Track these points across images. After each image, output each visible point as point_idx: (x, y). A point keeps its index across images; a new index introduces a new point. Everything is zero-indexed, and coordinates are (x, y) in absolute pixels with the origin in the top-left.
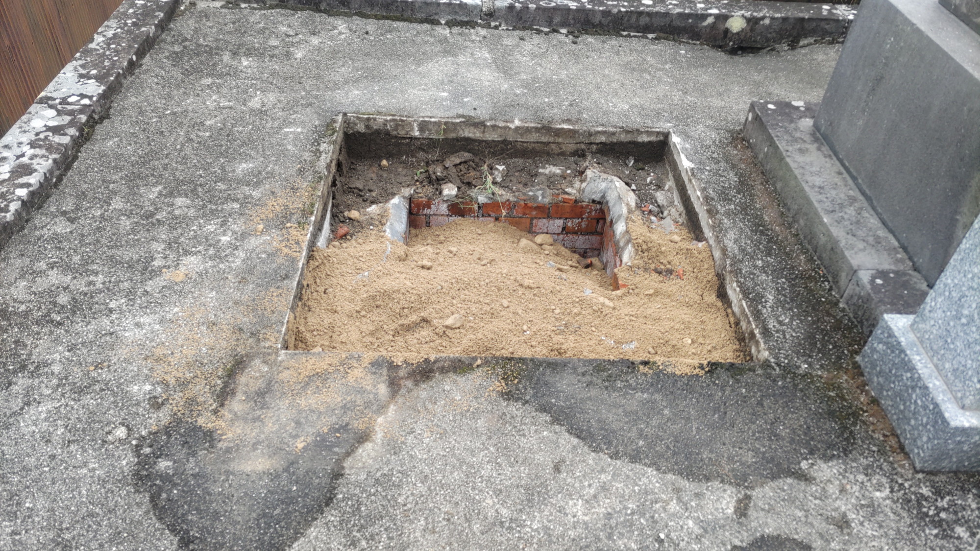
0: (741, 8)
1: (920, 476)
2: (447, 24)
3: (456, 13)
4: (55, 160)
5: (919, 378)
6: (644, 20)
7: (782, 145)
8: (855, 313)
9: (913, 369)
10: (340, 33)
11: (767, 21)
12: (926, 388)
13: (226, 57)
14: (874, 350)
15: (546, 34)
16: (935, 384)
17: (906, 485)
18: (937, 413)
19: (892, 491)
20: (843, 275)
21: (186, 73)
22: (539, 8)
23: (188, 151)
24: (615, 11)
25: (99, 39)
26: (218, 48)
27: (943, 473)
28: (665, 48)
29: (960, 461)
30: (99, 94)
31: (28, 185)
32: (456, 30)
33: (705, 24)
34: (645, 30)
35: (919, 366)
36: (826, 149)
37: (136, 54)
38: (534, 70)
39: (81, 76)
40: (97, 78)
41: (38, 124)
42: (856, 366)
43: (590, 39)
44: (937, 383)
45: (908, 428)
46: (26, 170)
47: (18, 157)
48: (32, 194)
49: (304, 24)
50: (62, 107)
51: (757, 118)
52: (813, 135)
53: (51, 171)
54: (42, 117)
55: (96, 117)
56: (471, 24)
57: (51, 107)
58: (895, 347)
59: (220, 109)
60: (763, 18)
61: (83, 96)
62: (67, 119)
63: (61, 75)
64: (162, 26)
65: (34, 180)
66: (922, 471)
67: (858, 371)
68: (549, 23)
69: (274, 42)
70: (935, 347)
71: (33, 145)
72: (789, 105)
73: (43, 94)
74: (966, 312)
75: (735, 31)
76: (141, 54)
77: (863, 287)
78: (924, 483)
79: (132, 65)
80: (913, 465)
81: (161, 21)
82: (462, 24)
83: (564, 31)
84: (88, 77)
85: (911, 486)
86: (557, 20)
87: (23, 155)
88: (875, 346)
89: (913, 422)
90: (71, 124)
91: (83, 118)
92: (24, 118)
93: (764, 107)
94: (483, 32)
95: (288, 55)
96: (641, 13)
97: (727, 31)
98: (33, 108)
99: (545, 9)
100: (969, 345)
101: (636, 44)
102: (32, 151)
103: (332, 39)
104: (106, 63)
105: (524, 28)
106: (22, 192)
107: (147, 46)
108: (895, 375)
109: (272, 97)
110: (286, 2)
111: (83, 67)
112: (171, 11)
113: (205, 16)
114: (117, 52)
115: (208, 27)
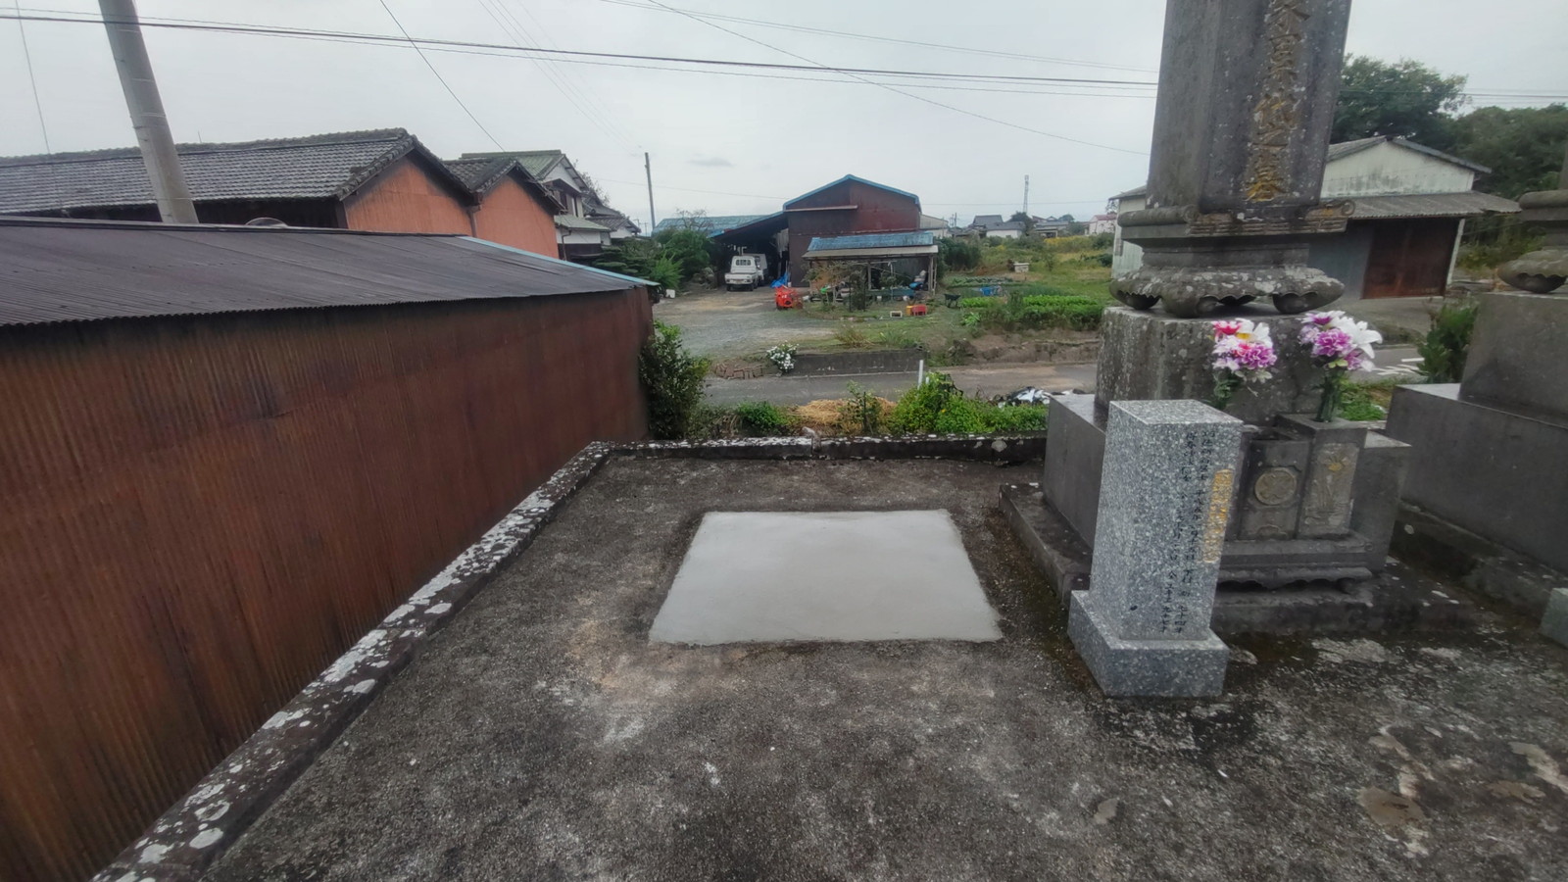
0: (1001, 435)
2: (788, 459)
3: (795, 452)
4: (519, 542)
6: (931, 448)
7: (1019, 508)
8: (1065, 604)
10: (712, 469)
12: (1098, 630)
13: (634, 486)
14: (1072, 620)
15: (859, 460)
17: (1098, 706)
18: (1104, 644)
22: (853, 445)
23: (603, 536)
24: (908, 442)
25: (553, 479)
26: (629, 482)
27: (1128, 699)
28: (949, 464)
29: (1134, 685)
30: (551, 507)
31: (501, 554)
32: (794, 461)
33: (976, 447)
34: (932, 454)
35: (1093, 618)
36: (1049, 509)
37: (576, 487)
38: (849, 482)
39: (541, 498)
40: (551, 499)
41: (511, 523)
42: (1066, 637)
43: (891, 462)
44: (1104, 626)
45: (1094, 665)
47: (497, 541)
48: (503, 560)
49: (687, 465)
50: (527, 514)
51: (1003, 495)
52: (1042, 501)
53: (515, 548)
54: (514, 520)
55: (547, 519)
56: (806, 458)
57: (520, 515)
58: (1082, 614)
59: (625, 514)
60: (1018, 440)
61: (540, 508)
62: (529, 520)
63: (528, 498)
64: (594, 471)
65: (505, 552)
66: (1112, 698)
67: (1068, 640)
68: (861, 453)
69: (666, 477)
70: (1101, 606)
71: (506, 534)
72: (1026, 486)
73: (516, 508)
75: (999, 450)
76: (579, 486)
78: (1112, 705)
79: (573, 494)
80: (1102, 693)
81: (594, 468)
82: (798, 458)
83: (873, 458)
84: (545, 498)
85: (1101, 707)
86: (867, 451)
87: (501, 539)
88: (1072, 616)
89: (1096, 660)
90: (531, 523)
91: (540, 519)
92: (503, 521)
93: (1008, 487)
94: (814, 463)
95: (675, 482)
96: (929, 443)
97: (994, 451)
98: (509, 516)
99: (858, 445)
101: (926, 463)
102: (506, 537)
103: (706, 472)
104: (557, 491)
105: (843, 458)
107: (583, 482)
109: (661, 506)
110: (677, 454)
111: (542, 493)
112: (601, 462)
113: (624, 465)
114: (564, 485)
115: (625, 471)
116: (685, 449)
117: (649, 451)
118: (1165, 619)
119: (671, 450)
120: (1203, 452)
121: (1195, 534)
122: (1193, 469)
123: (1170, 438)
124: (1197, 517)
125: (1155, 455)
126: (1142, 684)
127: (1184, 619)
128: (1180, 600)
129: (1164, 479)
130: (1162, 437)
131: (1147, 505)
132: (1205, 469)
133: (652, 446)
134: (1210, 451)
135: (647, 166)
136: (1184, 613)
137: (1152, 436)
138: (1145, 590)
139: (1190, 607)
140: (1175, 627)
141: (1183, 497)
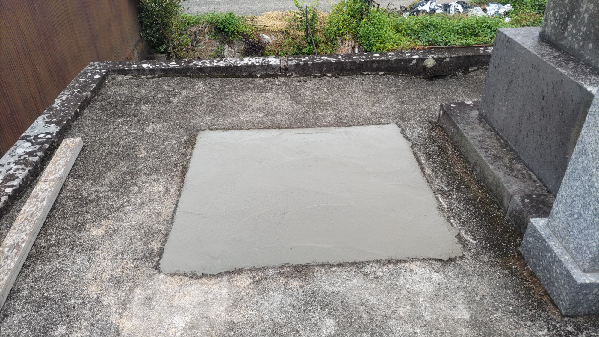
0: (432, 54)
1: (566, 319)
2: (261, 77)
3: (266, 70)
4: (29, 171)
5: (556, 256)
6: (375, 65)
7: (461, 127)
8: (515, 221)
9: (551, 251)
10: (199, 87)
11: (448, 60)
12: (561, 261)
13: (133, 106)
14: (528, 242)
15: (319, 77)
16: (565, 258)
17: (558, 325)
18: (569, 276)
19: (549, 330)
20: (505, 199)
21: (109, 117)
22: (313, 63)
23: (109, 159)
24: (358, 61)
25: (58, 101)
26: (128, 101)
27: (580, 316)
28: (390, 79)
29: (589, 307)
30: (57, 132)
31: (12, 186)
32: (266, 79)
33: (412, 64)
34: (376, 71)
35: (554, 248)
36: (487, 126)
37: (79, 108)
38: (313, 98)
39: (47, 123)
40: (57, 123)
41: (20, 151)
42: (519, 254)
43: (345, 78)
44: (567, 258)
45: (554, 289)
46: (12, 177)
47: (8, 171)
48: (15, 191)
49: (178, 84)
50: (34, 141)
51: (445, 113)
52: (480, 119)
53: (27, 177)
54: (23, 147)
55: (55, 145)
56: (275, 76)
57: (28, 141)
58: (540, 239)
59: (128, 134)
60: (445, 58)
61: (47, 133)
62: (38, 147)
63: (35, 123)
64: (95, 92)
65: (16, 183)
66: (567, 316)
67: (520, 257)
68: (321, 71)
69: (160, 95)
70: (562, 235)
71: (16, 163)
72: (463, 104)
73: (24, 134)
74: (576, 211)
75: (430, 67)
76: (82, 108)
77: (518, 205)
78: (569, 324)
79: (77, 115)
80: (560, 312)
81: (94, 89)
82: (269, 76)
83: (329, 75)
84: (51, 123)
85: (561, 326)
86: (325, 69)
87: (11, 169)
88: (528, 239)
89: (556, 284)
90: (39, 149)
91: (47, 146)
92: (12, 148)
93: (449, 106)
94: (282, 79)
95: (169, 102)
96: (374, 61)
97: (425, 67)
98: (17, 143)
99: (317, 64)
100: (581, 231)
101: (372, 79)
102: (16, 167)
103: (194, 90)
104: (62, 114)
105: (306, 75)
106: (9, 190)
107: (86, 103)
108: (543, 256)
109: (159, 126)
110: (168, 73)
111: (48, 117)
112: (101, 83)
113: (121, 84)
114: (68, 108)
115: (122, 90)
116: (174, 69)
117: (143, 71)
119: (162, 70)
133: (145, 66)
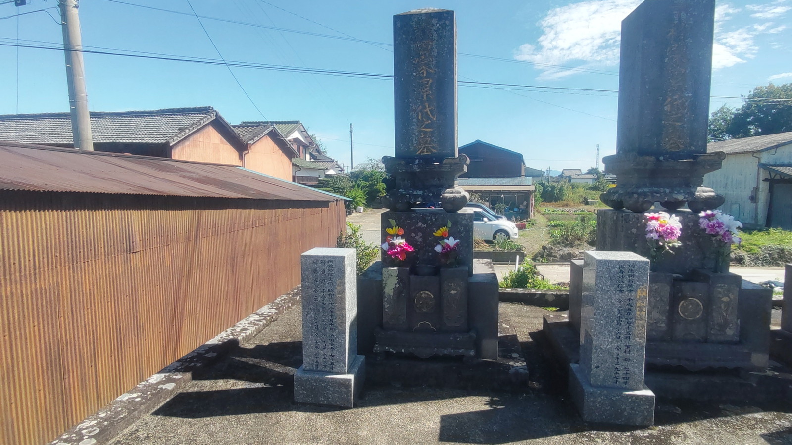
4: (258, 328)
25: (278, 299)
30: (275, 313)
31: (246, 333)
39: (270, 308)
41: (252, 319)
46: (247, 329)
50: (262, 315)
53: (256, 330)
57: (257, 315)
62: (262, 318)
63: (263, 308)
71: (249, 324)
73: (255, 312)
79: (289, 307)
87: (246, 326)
90: (264, 319)
91: (269, 318)
92: (248, 317)
98: (251, 315)
104: (280, 305)
107: (295, 302)
111: (271, 306)
118: (617, 375)
120: (629, 276)
121: (629, 324)
122: (624, 286)
123: (610, 268)
124: (630, 314)
125: (602, 277)
126: (605, 415)
127: (628, 376)
128: (624, 363)
129: (608, 291)
130: (606, 267)
131: (600, 305)
132: (631, 286)
134: (633, 276)
135: (351, 132)
136: (628, 372)
137: (600, 266)
138: (604, 357)
139: (631, 369)
140: (623, 380)
141: (620, 302)
